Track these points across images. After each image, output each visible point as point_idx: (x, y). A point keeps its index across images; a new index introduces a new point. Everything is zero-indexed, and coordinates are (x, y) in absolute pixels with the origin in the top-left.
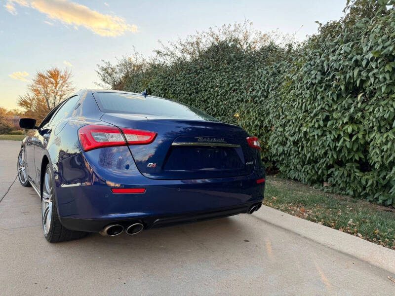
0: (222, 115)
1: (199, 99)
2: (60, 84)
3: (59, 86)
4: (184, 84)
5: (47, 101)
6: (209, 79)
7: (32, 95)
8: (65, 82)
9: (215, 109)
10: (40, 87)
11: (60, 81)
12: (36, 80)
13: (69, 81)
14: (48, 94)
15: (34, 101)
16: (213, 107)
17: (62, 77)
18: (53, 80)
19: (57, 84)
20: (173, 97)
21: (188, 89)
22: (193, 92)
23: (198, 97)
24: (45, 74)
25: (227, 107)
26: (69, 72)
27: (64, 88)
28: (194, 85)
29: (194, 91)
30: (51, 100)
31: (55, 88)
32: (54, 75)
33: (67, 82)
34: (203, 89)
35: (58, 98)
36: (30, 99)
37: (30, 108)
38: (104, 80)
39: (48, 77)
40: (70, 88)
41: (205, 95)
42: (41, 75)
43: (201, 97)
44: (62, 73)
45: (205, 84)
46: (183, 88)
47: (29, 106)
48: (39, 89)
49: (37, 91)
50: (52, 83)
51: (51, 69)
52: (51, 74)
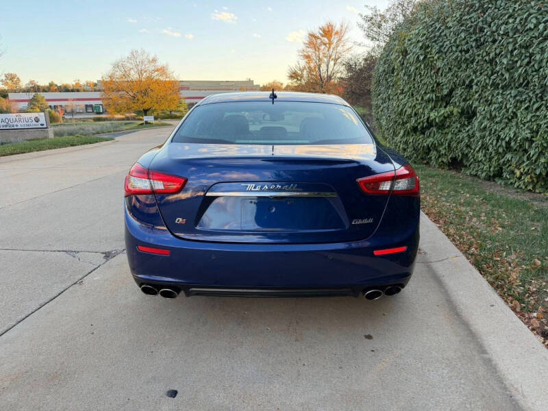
0: (520, 85)
1: (480, 58)
2: (334, 44)
3: (332, 46)
4: (457, 34)
5: (319, 69)
6: (504, 18)
7: (303, 63)
8: (340, 40)
9: (507, 76)
10: (311, 51)
11: (335, 39)
12: (307, 42)
13: (345, 37)
14: (320, 59)
15: (305, 71)
16: (504, 73)
17: (337, 33)
18: (326, 40)
19: (330, 44)
20: (438, 58)
21: (463, 42)
22: (472, 47)
23: (478, 55)
24: (317, 32)
25: (530, 71)
26: (346, 25)
27: (340, 49)
28: (475, 33)
29: (474, 44)
30: (323, 67)
31: (328, 51)
32: (328, 32)
33: (342, 39)
34: (490, 40)
35: (332, 63)
36: (300, 69)
37: (301, 80)
38: (368, 36)
39: (320, 36)
40: (346, 47)
41: (493, 50)
42: (312, 35)
43: (485, 54)
44: (337, 28)
45: (494, 29)
46: (455, 42)
47: (299, 78)
48: (310, 54)
49: (308, 57)
50: (325, 44)
51: (323, 24)
52: (324, 31)
